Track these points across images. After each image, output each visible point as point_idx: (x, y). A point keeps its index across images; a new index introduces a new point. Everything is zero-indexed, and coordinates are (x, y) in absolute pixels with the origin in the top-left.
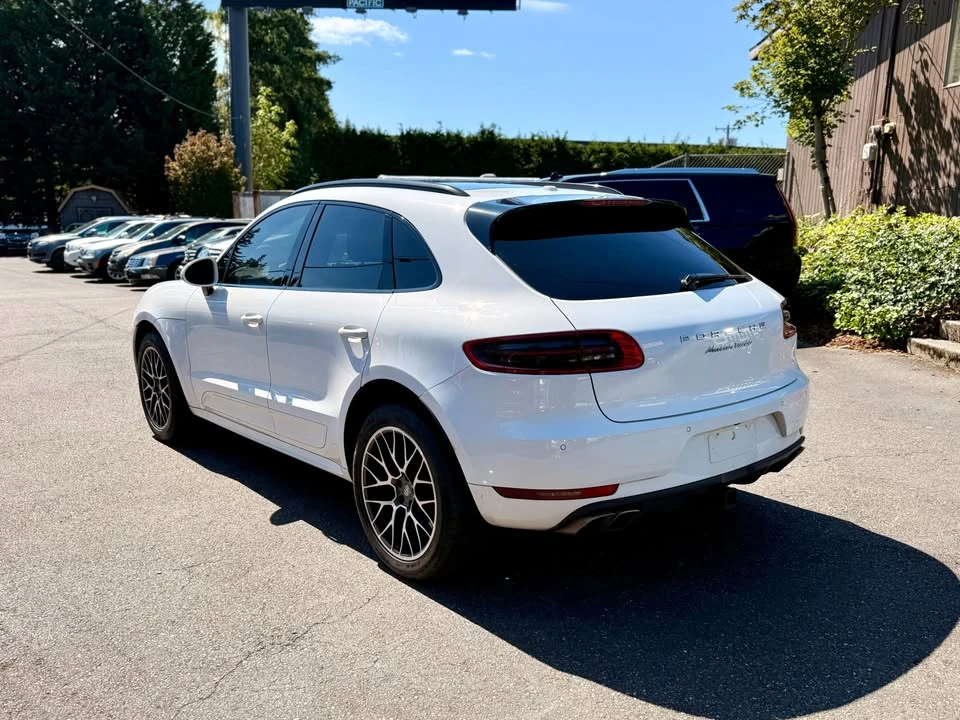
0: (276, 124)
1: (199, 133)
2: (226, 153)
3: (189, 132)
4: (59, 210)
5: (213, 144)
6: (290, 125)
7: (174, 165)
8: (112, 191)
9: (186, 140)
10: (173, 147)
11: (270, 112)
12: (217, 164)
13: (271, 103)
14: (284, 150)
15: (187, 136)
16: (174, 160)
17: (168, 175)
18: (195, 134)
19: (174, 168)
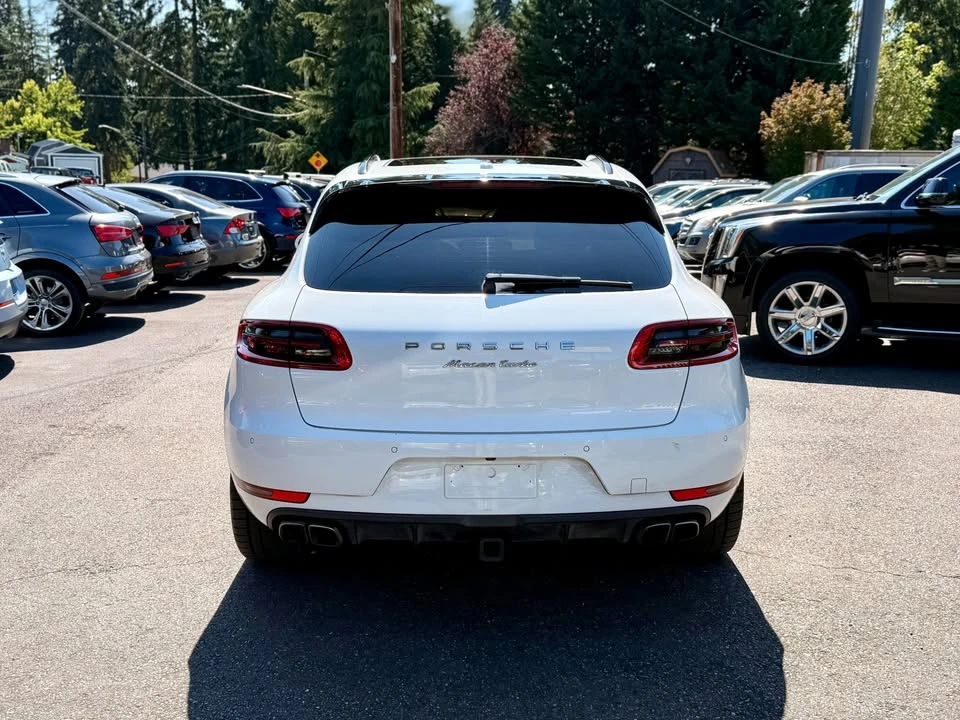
0: (919, 66)
1: (805, 84)
2: (830, 106)
3: (795, 83)
4: (653, 172)
5: (819, 94)
6: (938, 68)
7: (769, 121)
8: (708, 152)
9: (790, 92)
10: (772, 101)
11: (914, 52)
12: (817, 117)
13: (916, 42)
14: (924, 98)
15: (792, 88)
16: (769, 116)
17: (762, 134)
18: (799, 85)
19: (769, 125)
